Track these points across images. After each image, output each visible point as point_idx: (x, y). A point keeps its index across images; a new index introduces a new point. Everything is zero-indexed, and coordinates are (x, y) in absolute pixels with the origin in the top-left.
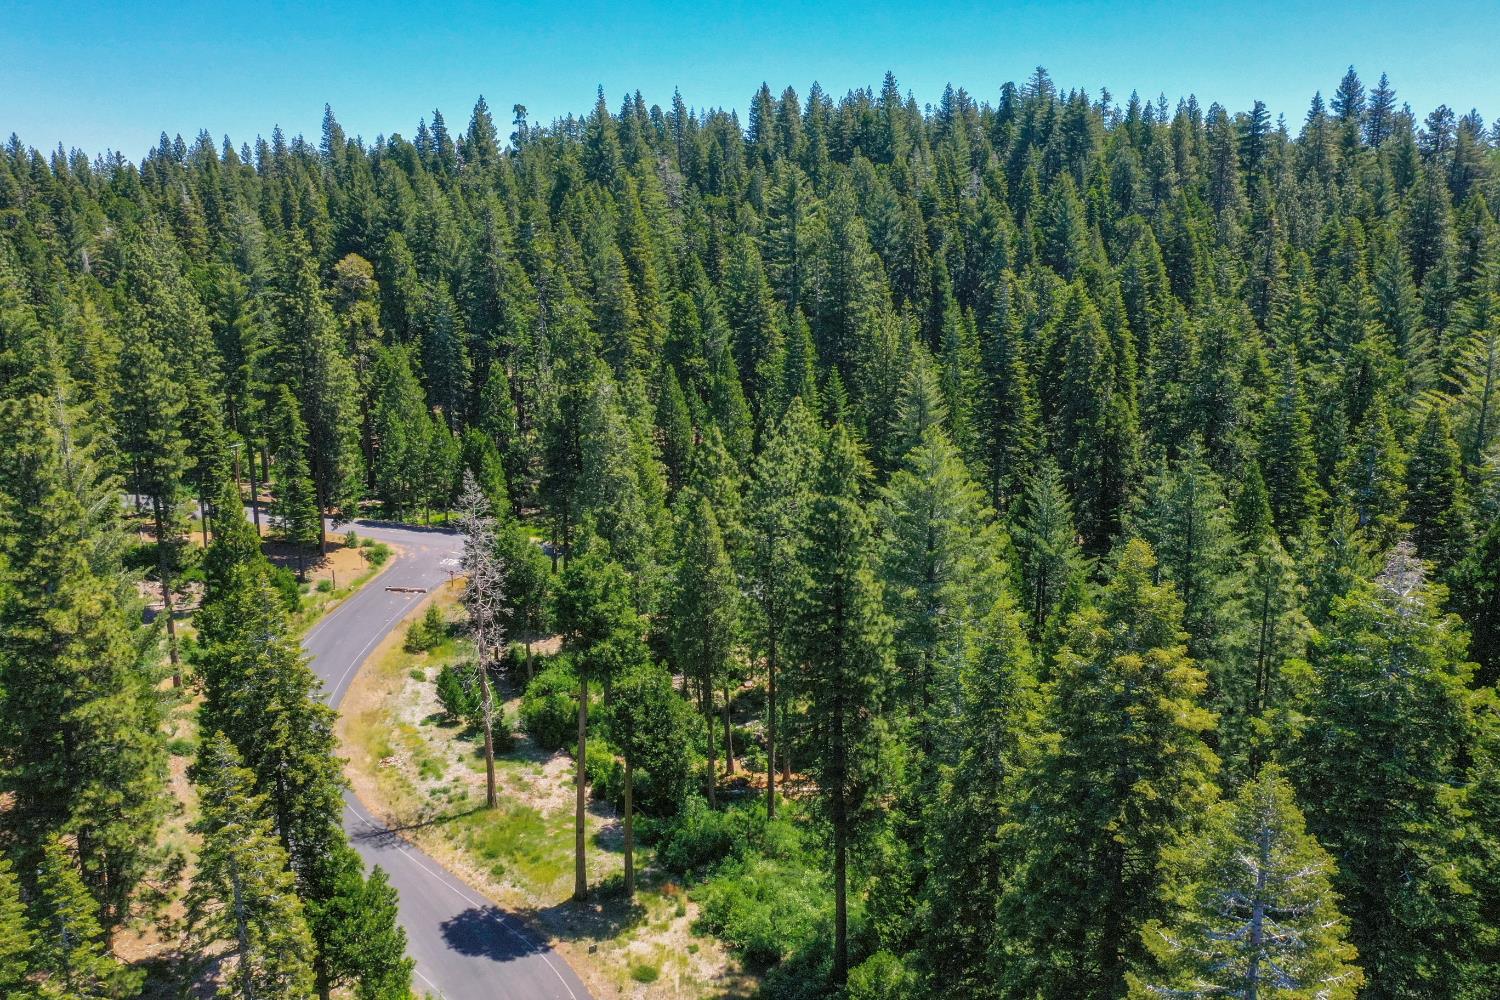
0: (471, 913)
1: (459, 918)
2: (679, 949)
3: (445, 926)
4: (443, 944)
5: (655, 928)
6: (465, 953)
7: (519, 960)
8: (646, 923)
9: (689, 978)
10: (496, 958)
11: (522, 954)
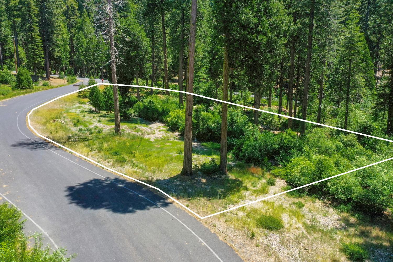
0: (97, 182)
1: (85, 184)
2: (286, 205)
3: (71, 189)
4: (66, 200)
5: (255, 191)
6: (85, 207)
7: (139, 212)
8: (246, 189)
9: (312, 227)
10: (116, 210)
11: (142, 208)
